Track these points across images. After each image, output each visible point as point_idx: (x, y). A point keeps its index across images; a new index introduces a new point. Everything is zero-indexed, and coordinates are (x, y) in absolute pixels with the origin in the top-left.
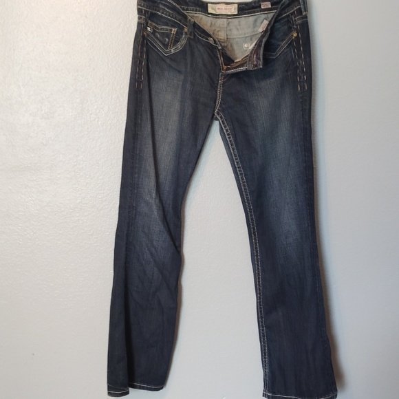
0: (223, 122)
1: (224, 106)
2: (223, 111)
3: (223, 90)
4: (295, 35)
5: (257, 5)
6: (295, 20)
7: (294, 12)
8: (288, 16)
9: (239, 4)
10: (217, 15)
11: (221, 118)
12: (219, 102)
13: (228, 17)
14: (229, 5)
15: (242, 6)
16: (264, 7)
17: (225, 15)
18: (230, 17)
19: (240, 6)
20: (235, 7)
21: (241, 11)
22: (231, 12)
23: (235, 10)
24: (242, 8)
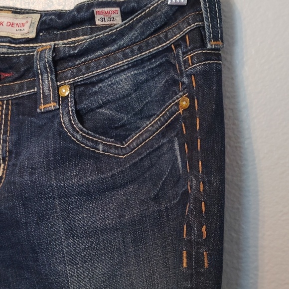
4: (185, 103)
5: (84, 14)
6: (186, 62)
7: (183, 39)
8: (168, 49)
9: (44, 14)
13: (13, 45)
14: (21, 16)
15: (49, 20)
16: (103, 23)
17: (5, 40)
18: (18, 46)
19: (44, 19)
20: (33, 21)
21: (47, 30)
22: (22, 32)
23: (32, 28)
24: (49, 24)
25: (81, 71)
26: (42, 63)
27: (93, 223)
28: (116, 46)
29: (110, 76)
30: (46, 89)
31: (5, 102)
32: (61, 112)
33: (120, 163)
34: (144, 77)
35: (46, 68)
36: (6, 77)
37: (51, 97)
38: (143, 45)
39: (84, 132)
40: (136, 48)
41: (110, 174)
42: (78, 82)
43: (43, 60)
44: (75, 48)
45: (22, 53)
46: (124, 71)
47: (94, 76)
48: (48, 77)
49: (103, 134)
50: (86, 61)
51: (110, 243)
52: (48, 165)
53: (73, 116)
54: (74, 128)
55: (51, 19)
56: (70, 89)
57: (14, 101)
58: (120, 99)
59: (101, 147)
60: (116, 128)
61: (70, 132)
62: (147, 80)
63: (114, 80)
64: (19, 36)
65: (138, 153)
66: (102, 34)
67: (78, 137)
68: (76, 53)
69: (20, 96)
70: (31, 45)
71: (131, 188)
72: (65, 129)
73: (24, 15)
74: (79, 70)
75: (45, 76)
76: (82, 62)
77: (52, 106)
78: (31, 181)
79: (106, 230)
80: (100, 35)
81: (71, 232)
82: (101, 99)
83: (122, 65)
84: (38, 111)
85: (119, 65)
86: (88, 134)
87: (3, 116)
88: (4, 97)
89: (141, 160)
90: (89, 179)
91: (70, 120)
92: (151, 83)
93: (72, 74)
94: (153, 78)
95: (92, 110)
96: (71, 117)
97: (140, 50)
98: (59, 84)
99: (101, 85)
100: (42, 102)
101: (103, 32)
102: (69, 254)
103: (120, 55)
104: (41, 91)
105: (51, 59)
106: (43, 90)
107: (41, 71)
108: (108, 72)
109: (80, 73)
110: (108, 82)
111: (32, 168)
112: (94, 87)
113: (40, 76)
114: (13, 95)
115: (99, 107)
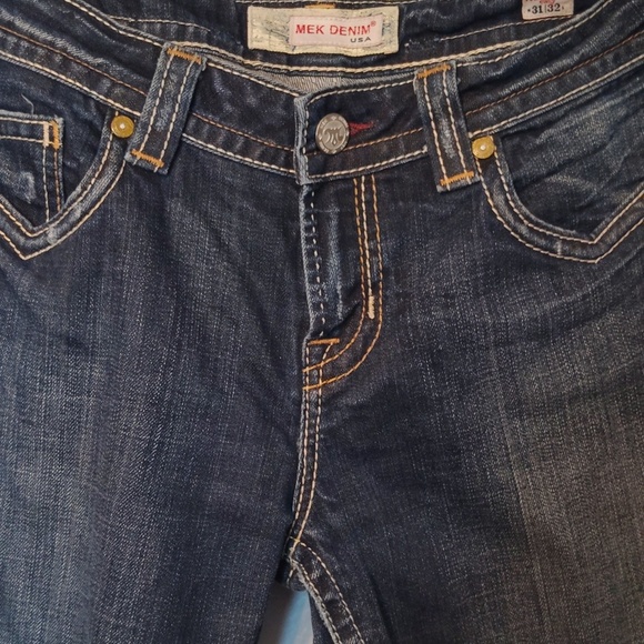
0: (330, 605)
1: (335, 519)
2: (333, 543)
3: (330, 433)
9: (407, 6)
10: (291, 59)
11: (322, 584)
12: (307, 495)
13: (349, 70)
14: (356, 13)
15: (423, 16)
16: (538, 16)
17: (334, 60)
18: (359, 70)
19: (411, 14)
20: (387, 22)
21: (416, 36)
22: (365, 44)
23: (387, 36)
24: (423, 25)
25: (512, 108)
26: (437, 99)
27: (557, 386)
28: (576, 57)
29: (566, 114)
30: (448, 147)
31: (363, 178)
32: (485, 187)
33: (592, 273)
34: (622, 112)
35: (445, 107)
36: (360, 131)
37: (462, 162)
38: (622, 50)
39: (531, 221)
40: (609, 58)
41: (579, 294)
42: (508, 129)
43: (439, 94)
44: (497, 66)
45: (385, 83)
46: (590, 102)
47: (536, 117)
48: (450, 125)
49: (559, 222)
50: (520, 89)
51: (585, 420)
52: (476, 287)
53: (511, 194)
54: (515, 215)
55: (427, 16)
56: (495, 143)
57: (382, 176)
58: (588, 154)
59: (559, 247)
60: (581, 209)
61: (508, 223)
62: (627, 117)
63: (575, 119)
64: (361, 53)
65: (621, 252)
66: (547, 36)
67: (523, 230)
68: (500, 76)
69: (394, 164)
70: (387, 67)
71: (611, 318)
72: (499, 218)
73: (360, 11)
74: (508, 106)
75: (444, 122)
76: (513, 91)
77: (466, 177)
78: (448, 320)
79: (577, 397)
80: (544, 38)
81: (518, 408)
82: (556, 157)
83: (587, 91)
84: (439, 189)
85: (581, 91)
86: (537, 224)
87: (363, 205)
88: (360, 169)
89: (628, 264)
90: (547, 306)
91: (507, 201)
92: (632, 122)
93: (495, 116)
94: (636, 111)
95: (539, 179)
96: (508, 195)
97: (618, 61)
98: (471, 135)
99: (551, 131)
100: (444, 172)
101: (549, 31)
102: (517, 448)
103: (582, 73)
104: (439, 153)
105: (455, 90)
106: (443, 150)
107: (434, 115)
108: (561, 106)
109: (509, 111)
110: (564, 126)
111: (446, 296)
112: (537, 136)
113: (433, 124)
114: (377, 165)
115: (550, 174)
